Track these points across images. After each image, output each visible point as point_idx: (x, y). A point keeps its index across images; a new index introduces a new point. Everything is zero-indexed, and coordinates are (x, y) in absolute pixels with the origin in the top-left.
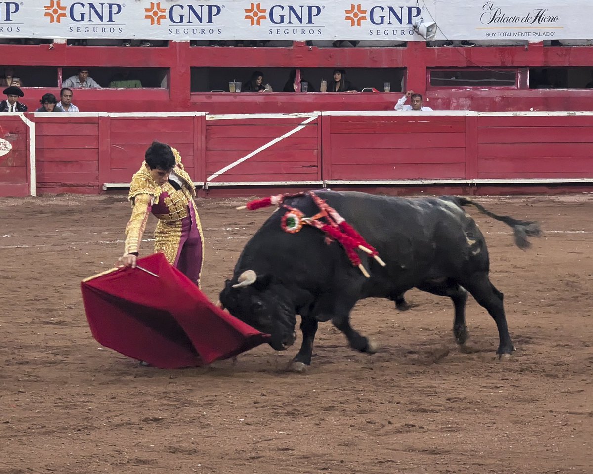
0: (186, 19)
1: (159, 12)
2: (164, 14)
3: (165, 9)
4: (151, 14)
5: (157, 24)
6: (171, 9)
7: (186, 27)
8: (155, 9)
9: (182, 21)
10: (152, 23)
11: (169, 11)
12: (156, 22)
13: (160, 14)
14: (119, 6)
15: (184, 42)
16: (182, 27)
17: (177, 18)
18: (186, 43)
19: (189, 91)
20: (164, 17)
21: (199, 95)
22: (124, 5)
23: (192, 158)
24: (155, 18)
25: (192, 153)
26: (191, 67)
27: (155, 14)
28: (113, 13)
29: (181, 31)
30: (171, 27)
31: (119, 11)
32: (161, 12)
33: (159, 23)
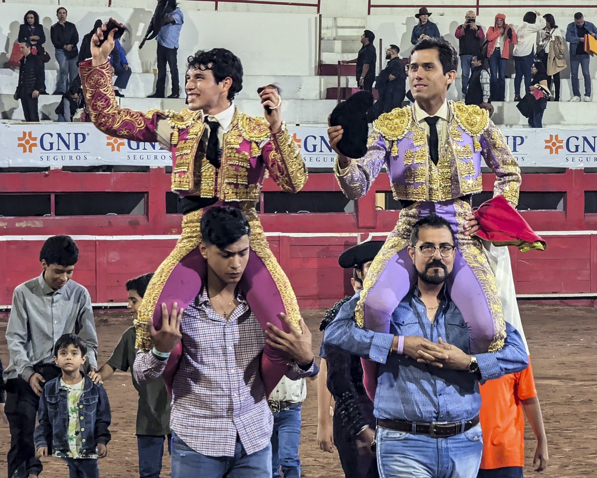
0: (580, 149)
1: (557, 143)
2: (561, 144)
3: (563, 141)
4: (550, 144)
5: (555, 153)
6: (568, 140)
7: (580, 156)
8: (554, 141)
9: (577, 150)
10: (551, 152)
11: (566, 142)
12: (554, 152)
13: (558, 144)
14: (522, 138)
15: (579, 169)
16: (577, 156)
17: (573, 149)
18: (581, 170)
19: (583, 212)
20: (561, 147)
21: (591, 216)
22: (526, 137)
23: (588, 272)
24: (554, 148)
25: (588, 267)
26: (585, 191)
27: (554, 144)
28: (517, 144)
29: (577, 159)
30: (567, 156)
31: (522, 142)
32: (559, 142)
33: (557, 152)
